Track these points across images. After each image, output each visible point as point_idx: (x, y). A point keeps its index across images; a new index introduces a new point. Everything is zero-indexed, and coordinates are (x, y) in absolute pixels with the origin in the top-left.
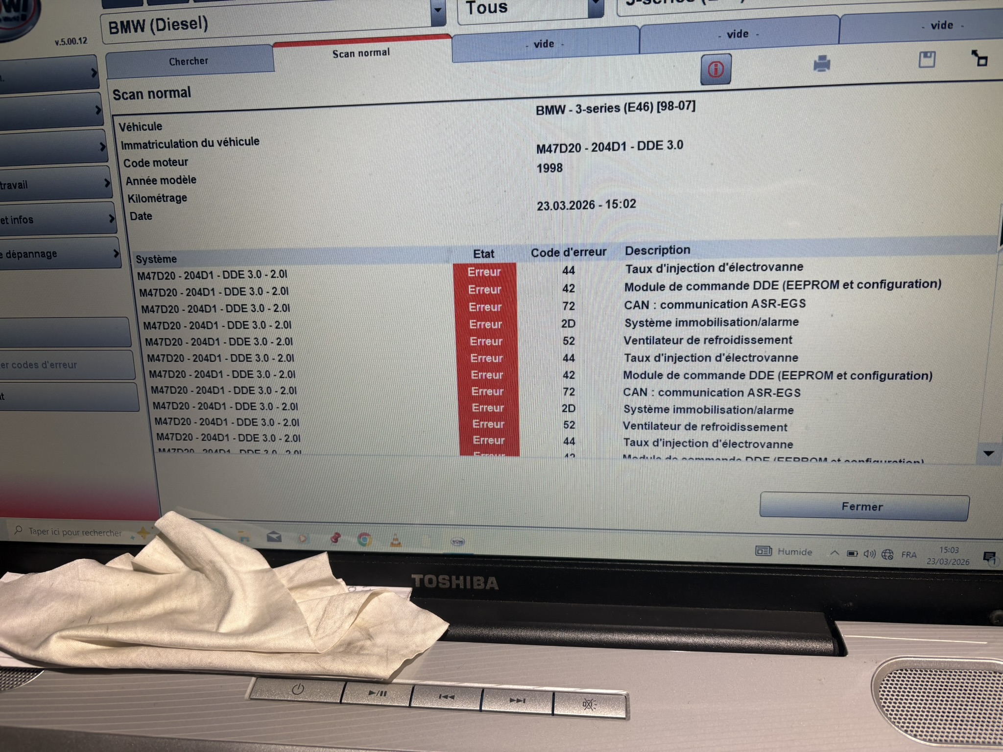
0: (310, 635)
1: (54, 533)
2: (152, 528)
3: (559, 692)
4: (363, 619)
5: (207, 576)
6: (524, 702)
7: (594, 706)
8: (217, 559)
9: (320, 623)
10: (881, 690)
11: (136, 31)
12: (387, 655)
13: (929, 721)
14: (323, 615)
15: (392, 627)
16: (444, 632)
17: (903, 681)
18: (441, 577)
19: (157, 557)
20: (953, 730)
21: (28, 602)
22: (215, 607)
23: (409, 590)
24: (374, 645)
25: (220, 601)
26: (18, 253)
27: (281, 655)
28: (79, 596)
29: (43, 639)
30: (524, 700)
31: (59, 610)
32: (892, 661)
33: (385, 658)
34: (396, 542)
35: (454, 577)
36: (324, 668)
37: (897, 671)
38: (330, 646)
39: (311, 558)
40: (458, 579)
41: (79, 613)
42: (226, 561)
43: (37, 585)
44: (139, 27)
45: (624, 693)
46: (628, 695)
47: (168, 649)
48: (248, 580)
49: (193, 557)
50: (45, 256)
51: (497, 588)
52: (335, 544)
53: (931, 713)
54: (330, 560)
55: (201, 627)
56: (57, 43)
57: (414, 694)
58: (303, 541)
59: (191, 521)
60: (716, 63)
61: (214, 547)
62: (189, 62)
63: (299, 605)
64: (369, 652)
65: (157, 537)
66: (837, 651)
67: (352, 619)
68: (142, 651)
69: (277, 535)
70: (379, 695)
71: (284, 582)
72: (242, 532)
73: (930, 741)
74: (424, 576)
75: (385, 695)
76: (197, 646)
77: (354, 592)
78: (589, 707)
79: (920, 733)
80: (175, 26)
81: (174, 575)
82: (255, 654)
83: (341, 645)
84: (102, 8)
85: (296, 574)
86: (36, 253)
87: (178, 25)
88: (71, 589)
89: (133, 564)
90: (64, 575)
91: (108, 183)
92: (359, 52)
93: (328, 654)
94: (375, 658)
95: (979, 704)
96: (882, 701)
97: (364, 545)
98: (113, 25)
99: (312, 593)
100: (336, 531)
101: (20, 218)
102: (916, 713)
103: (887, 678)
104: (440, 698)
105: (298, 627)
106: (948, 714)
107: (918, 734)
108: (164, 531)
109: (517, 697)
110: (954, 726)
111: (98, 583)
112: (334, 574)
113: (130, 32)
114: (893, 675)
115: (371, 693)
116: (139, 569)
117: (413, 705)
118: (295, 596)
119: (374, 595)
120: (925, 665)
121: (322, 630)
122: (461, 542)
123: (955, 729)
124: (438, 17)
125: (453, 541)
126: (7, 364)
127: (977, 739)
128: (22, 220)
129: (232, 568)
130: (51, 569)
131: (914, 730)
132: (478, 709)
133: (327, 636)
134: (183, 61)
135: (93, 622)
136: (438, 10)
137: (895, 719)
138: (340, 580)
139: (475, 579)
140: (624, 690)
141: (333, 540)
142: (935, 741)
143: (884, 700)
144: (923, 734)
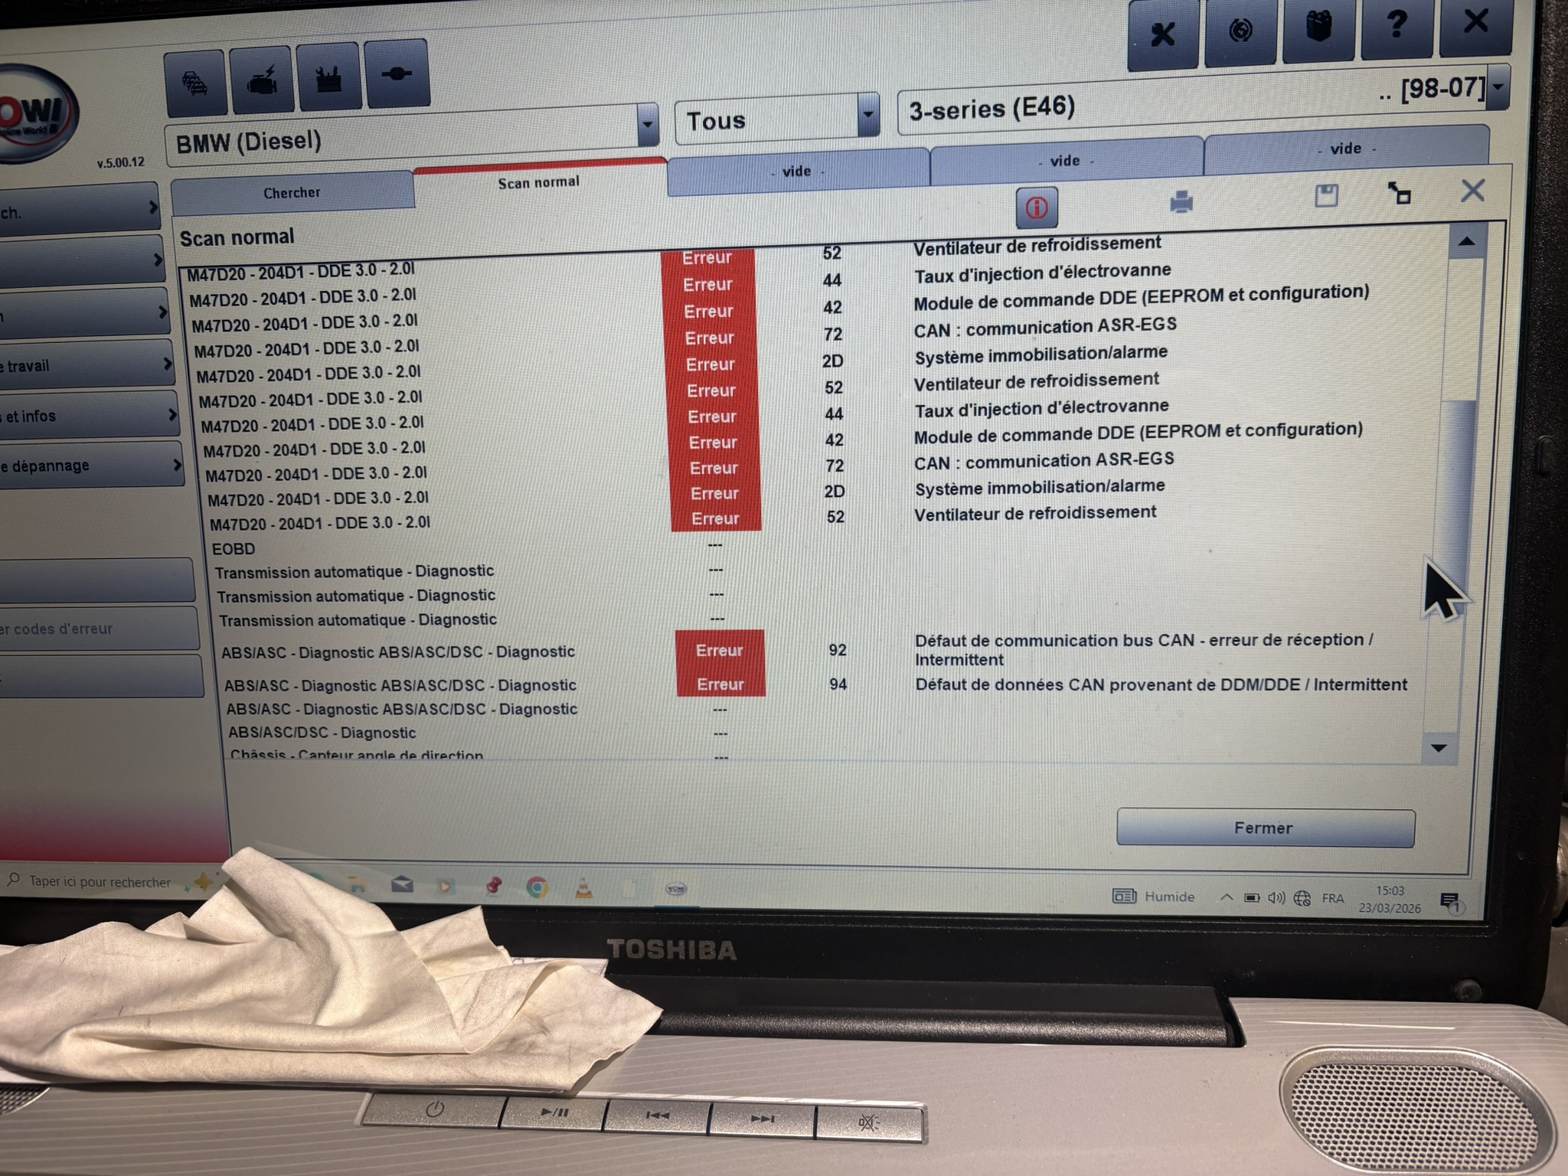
0: (455, 1027)
1: (67, 882)
2: (218, 874)
3: (825, 1105)
4: (534, 1004)
5: (299, 945)
6: (773, 1121)
7: (875, 1125)
8: (316, 917)
9: (469, 1010)
10: (1295, 1095)
11: (216, 149)
12: (569, 1055)
13: (1364, 1139)
14: (475, 999)
15: (578, 1015)
16: (654, 1022)
17: (1326, 1082)
18: (651, 943)
19: (224, 917)
20: (1398, 1152)
21: (28, 987)
22: (311, 990)
23: (604, 962)
24: (551, 1041)
25: (319, 980)
26: (31, 465)
27: (411, 1058)
28: (104, 977)
29: (49, 1039)
30: (773, 1118)
31: (72, 997)
32: (1310, 1053)
33: (567, 1058)
34: (584, 891)
35: (670, 943)
36: (475, 1075)
37: (1318, 1067)
38: (485, 1044)
39: (458, 915)
40: (676, 944)
41: (104, 1002)
42: (328, 920)
43: (41, 961)
44: (221, 145)
45: (920, 1105)
46: (925, 1108)
47: (240, 1053)
48: (362, 948)
49: (280, 915)
50: (71, 469)
51: (734, 958)
52: (495, 894)
53: (1368, 1128)
54: (485, 918)
55: (290, 1019)
56: (100, 166)
57: (609, 1112)
58: (446, 891)
59: (278, 861)
60: (1037, 200)
61: (311, 900)
62: (292, 194)
63: (439, 984)
64: (543, 1051)
65: (224, 887)
66: (1232, 1042)
67: (518, 1003)
68: (201, 1055)
69: (407, 882)
70: (557, 1115)
71: (417, 950)
72: (354, 878)
73: (1365, 1167)
74: (626, 942)
75: (566, 1115)
76: (284, 1046)
77: (523, 964)
78: (868, 1126)
79: (1351, 1157)
80: (274, 143)
81: (248, 945)
82: (371, 1056)
83: (500, 1042)
84: (167, 116)
85: (434, 939)
86: (57, 464)
87: (278, 142)
88: (92, 967)
89: (187, 928)
90: (83, 947)
91: (169, 364)
92: (536, 182)
93: (481, 1054)
94: (551, 1060)
95: (1437, 1114)
96: (1296, 1112)
97: (536, 896)
98: (183, 141)
99: (459, 967)
100: (496, 875)
101: (36, 414)
102: (1345, 1128)
103: (1304, 1078)
104: (648, 1117)
105: (437, 1016)
106: (1392, 1129)
107: (1348, 1158)
108: (236, 877)
109: (762, 1114)
110: (1400, 1146)
111: (133, 959)
112: (491, 937)
113: (208, 151)
114: (1312, 1073)
115: (545, 1112)
116: (196, 937)
117: (607, 1128)
118: (433, 970)
119: (549, 970)
120: (1358, 1059)
121: (474, 1021)
122: (682, 890)
123: (1402, 1150)
124: (648, 134)
125: (670, 888)
126: (7, 628)
127: (1433, 1164)
128: (38, 416)
129: (338, 931)
130: (63, 938)
131: (1342, 1153)
132: (704, 1132)
133: (480, 1029)
134: (284, 193)
135: (125, 1013)
136: (648, 124)
137: (1315, 1136)
138: (501, 948)
139: (702, 944)
140: (920, 1101)
141: (491, 888)
142: (1373, 1167)
143: (1299, 1110)
144: (1356, 1158)
